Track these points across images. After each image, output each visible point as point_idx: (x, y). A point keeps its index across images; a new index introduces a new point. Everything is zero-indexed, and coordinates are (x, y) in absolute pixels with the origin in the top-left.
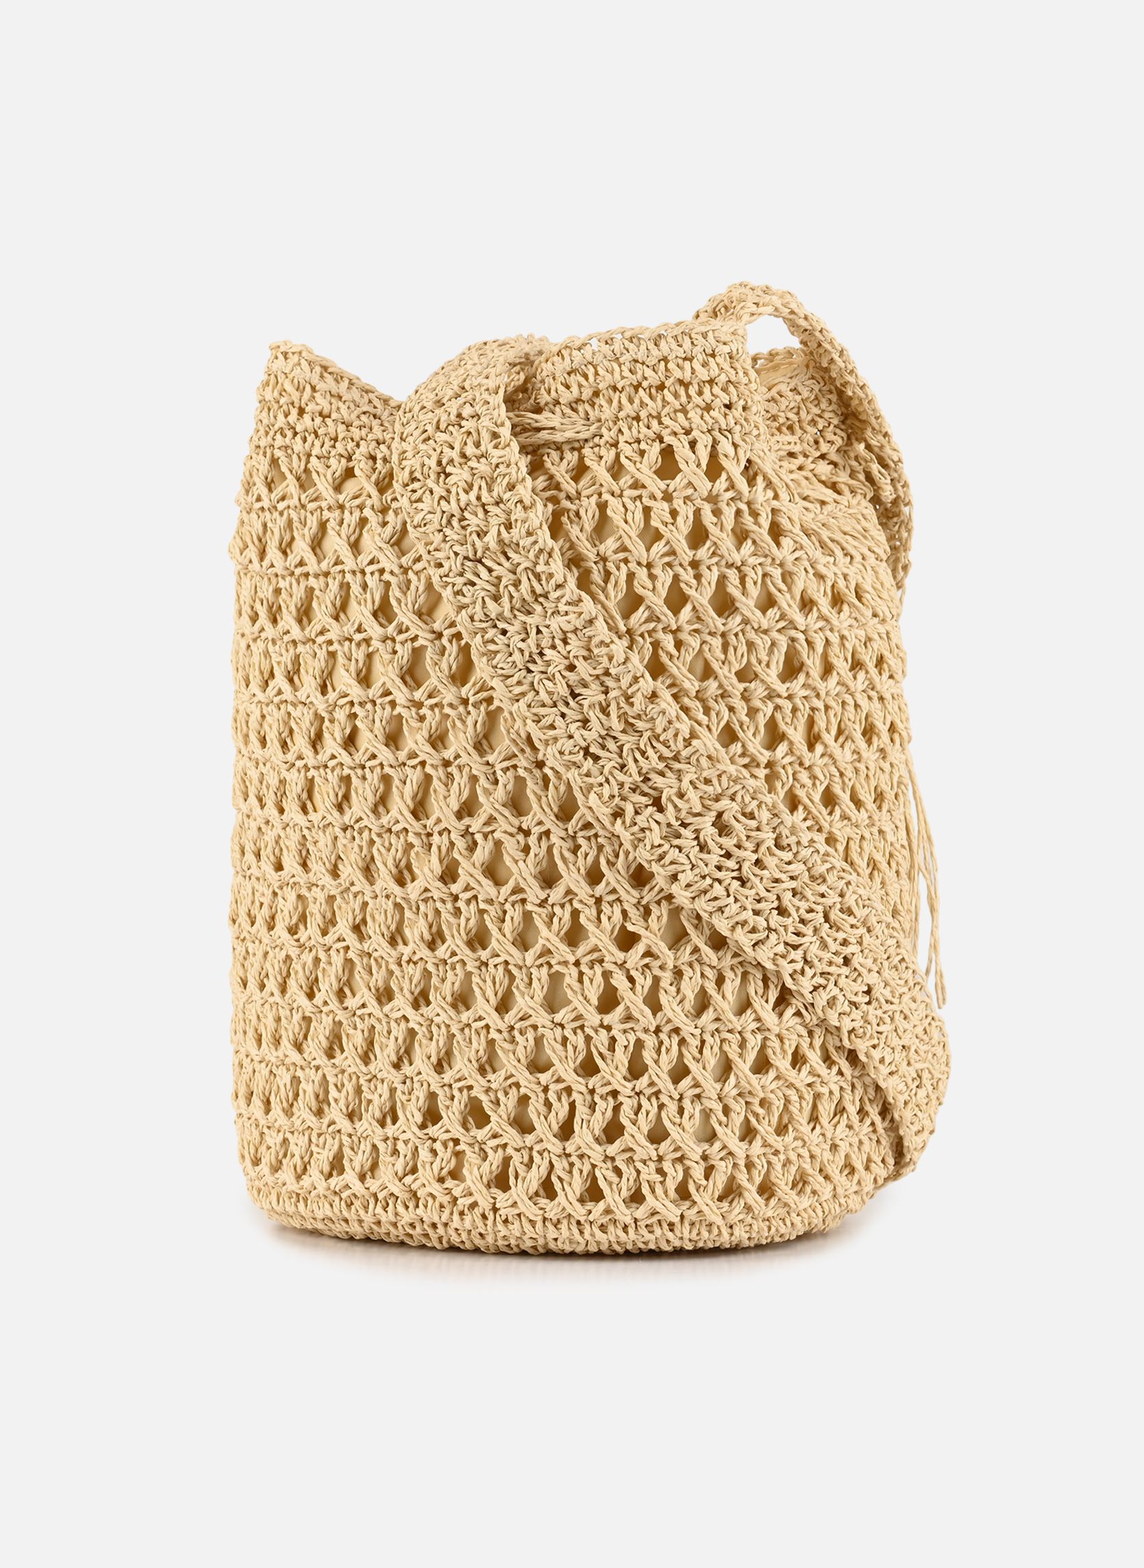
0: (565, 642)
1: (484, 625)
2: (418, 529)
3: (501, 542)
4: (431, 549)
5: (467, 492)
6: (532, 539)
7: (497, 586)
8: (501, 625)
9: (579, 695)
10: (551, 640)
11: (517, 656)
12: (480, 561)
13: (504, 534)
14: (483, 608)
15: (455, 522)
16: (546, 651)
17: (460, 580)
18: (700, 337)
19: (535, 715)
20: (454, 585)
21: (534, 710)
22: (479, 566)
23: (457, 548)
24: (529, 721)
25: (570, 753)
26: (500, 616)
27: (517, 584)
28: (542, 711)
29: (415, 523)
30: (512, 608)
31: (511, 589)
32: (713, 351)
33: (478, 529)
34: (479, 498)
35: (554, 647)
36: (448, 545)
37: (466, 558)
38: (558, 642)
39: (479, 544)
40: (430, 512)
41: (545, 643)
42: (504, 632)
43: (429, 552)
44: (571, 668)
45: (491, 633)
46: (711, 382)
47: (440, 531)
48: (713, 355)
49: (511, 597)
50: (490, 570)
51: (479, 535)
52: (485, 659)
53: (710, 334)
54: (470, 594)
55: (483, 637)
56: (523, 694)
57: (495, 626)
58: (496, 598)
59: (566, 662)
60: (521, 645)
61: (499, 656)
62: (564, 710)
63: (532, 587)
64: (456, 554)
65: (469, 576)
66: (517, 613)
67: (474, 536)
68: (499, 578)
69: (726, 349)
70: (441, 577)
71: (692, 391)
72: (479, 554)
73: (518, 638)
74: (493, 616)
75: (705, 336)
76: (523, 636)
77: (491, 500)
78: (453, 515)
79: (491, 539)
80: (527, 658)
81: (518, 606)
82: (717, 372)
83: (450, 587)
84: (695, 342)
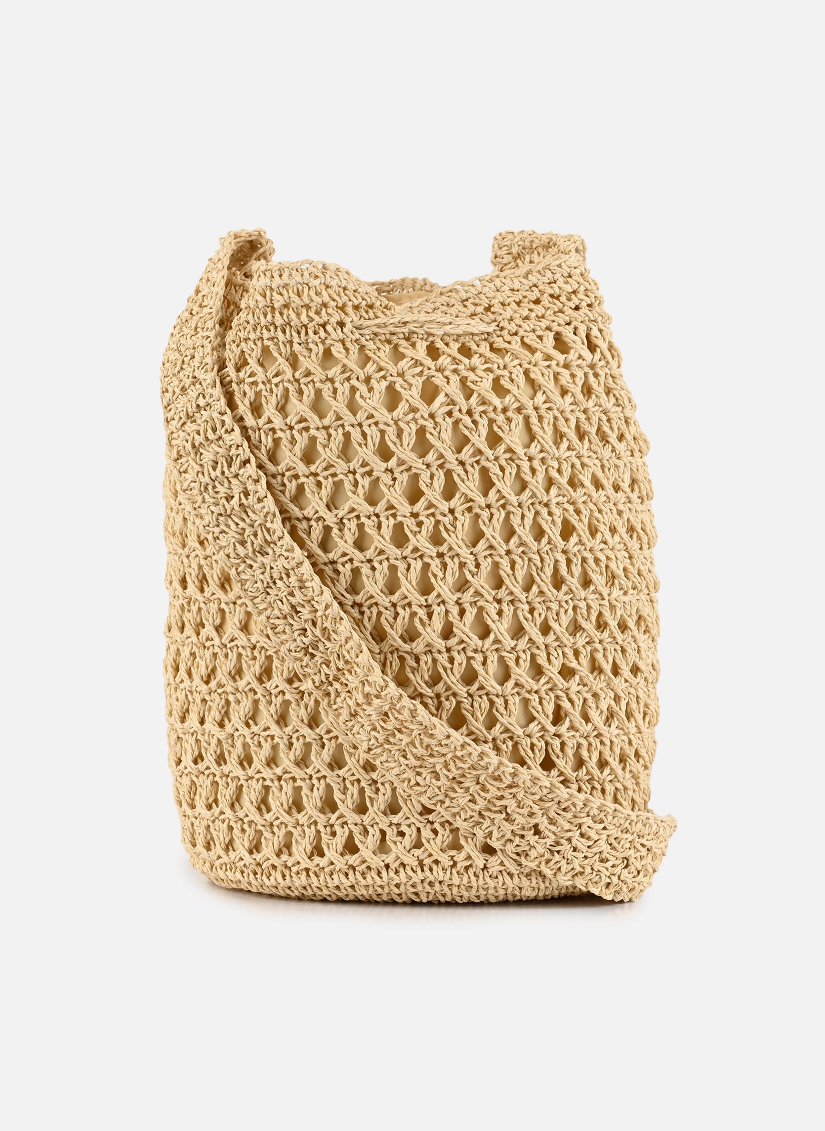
0: (288, 576)
1: (237, 561)
2: (187, 492)
3: (241, 505)
4: (196, 507)
5: (214, 470)
6: (261, 505)
7: (242, 534)
8: (249, 562)
9: (300, 612)
10: (279, 574)
11: (259, 584)
12: (229, 516)
13: (244, 501)
14: (235, 550)
15: (210, 488)
16: (277, 581)
17: (217, 530)
18: (556, 268)
19: (273, 624)
20: (213, 533)
21: (272, 621)
22: (229, 520)
23: (213, 508)
24: (268, 628)
25: (296, 651)
26: (247, 556)
27: (255, 535)
28: (277, 622)
29: (184, 488)
30: (254, 551)
31: (252, 537)
32: (569, 274)
33: (225, 495)
34: (223, 473)
35: (281, 579)
36: (206, 505)
37: (221, 515)
38: (284, 576)
39: (227, 506)
40: (192, 482)
41: (276, 576)
42: (251, 567)
43: (195, 509)
44: (292, 594)
45: (242, 567)
46: (574, 292)
47: (201, 494)
48: (570, 276)
49: (253, 543)
50: (237, 524)
51: (227, 499)
52: (239, 585)
53: (563, 264)
54: (225, 540)
55: (237, 569)
56: (266, 609)
57: (245, 562)
58: (243, 543)
59: (288, 589)
60: (261, 577)
61: (248, 583)
62: (291, 622)
63: (264, 537)
64: (212, 512)
65: (223, 527)
66: (257, 554)
67: (224, 501)
68: (244, 530)
69: (578, 271)
70: (204, 527)
71: (563, 299)
72: (228, 512)
73: (259, 571)
74: (242, 555)
75: (560, 266)
76: (262, 570)
77: (230, 475)
78: (207, 484)
79: (235, 502)
80: (265, 585)
81: (257, 549)
82: (577, 286)
83: (211, 534)
84: (554, 272)
